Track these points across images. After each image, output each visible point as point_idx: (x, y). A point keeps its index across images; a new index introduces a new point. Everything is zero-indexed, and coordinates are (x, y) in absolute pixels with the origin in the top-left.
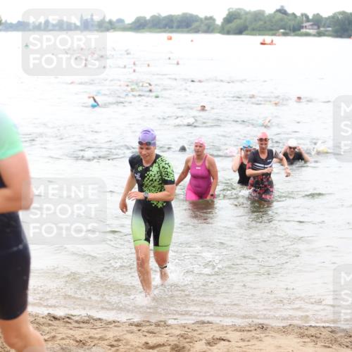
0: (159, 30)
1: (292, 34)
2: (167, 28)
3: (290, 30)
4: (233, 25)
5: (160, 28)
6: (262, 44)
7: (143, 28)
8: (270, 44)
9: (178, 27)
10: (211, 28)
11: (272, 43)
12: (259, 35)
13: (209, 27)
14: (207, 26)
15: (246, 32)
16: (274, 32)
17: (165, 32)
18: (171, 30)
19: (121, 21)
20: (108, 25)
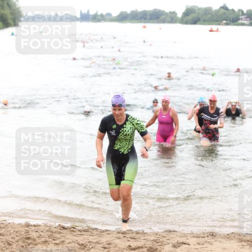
0: (137, 21)
1: (232, 24)
2: (143, 20)
3: (230, 21)
4: (190, 18)
5: (138, 20)
6: (210, 31)
7: (125, 20)
8: (216, 31)
9: (150, 19)
10: (174, 20)
11: (217, 31)
12: (209, 24)
14: (171, 18)
15: (198, 23)
16: (219, 23)
17: (141, 22)
18: (145, 21)
19: (109, 14)
20: (100, 17)
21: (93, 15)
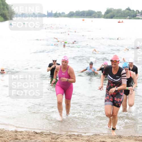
0: (79, 17)
2: (82, 16)
3: (132, 17)
4: (109, 15)
6: (119, 22)
7: (73, 16)
9: (87, 16)
10: (100, 16)
12: (119, 19)
13: (99, 16)
14: (98, 15)
15: (113, 18)
16: (125, 18)
17: (81, 17)
18: (84, 17)
19: (63, 13)
20: (58, 15)
21: (54, 14)
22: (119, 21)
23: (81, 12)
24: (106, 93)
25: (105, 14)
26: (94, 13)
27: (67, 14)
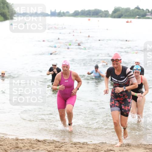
2: (88, 15)
3: (141, 16)
4: (116, 14)
5: (85, 15)
9: (93, 15)
10: (107, 15)
11: (131, 22)
12: (128, 18)
14: (105, 14)
15: (122, 17)
16: (134, 17)
17: (87, 17)
18: (90, 16)
19: (68, 12)
20: (62, 14)
21: (58, 13)
22: (127, 21)
23: (87, 11)
24: (112, 97)
25: (112, 13)
26: (101, 12)
27: (71, 14)
